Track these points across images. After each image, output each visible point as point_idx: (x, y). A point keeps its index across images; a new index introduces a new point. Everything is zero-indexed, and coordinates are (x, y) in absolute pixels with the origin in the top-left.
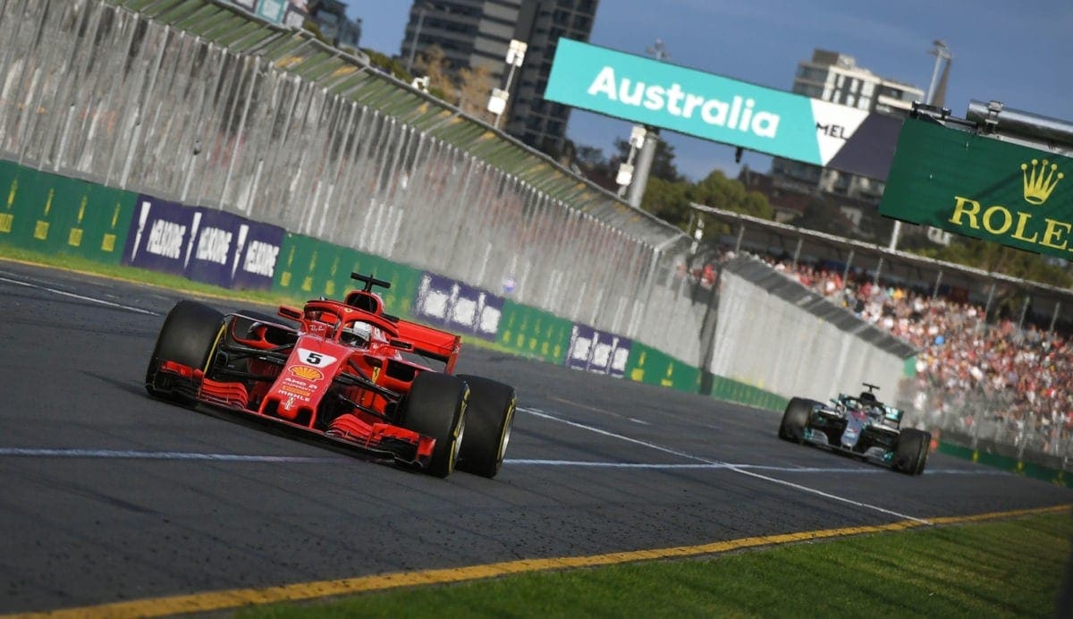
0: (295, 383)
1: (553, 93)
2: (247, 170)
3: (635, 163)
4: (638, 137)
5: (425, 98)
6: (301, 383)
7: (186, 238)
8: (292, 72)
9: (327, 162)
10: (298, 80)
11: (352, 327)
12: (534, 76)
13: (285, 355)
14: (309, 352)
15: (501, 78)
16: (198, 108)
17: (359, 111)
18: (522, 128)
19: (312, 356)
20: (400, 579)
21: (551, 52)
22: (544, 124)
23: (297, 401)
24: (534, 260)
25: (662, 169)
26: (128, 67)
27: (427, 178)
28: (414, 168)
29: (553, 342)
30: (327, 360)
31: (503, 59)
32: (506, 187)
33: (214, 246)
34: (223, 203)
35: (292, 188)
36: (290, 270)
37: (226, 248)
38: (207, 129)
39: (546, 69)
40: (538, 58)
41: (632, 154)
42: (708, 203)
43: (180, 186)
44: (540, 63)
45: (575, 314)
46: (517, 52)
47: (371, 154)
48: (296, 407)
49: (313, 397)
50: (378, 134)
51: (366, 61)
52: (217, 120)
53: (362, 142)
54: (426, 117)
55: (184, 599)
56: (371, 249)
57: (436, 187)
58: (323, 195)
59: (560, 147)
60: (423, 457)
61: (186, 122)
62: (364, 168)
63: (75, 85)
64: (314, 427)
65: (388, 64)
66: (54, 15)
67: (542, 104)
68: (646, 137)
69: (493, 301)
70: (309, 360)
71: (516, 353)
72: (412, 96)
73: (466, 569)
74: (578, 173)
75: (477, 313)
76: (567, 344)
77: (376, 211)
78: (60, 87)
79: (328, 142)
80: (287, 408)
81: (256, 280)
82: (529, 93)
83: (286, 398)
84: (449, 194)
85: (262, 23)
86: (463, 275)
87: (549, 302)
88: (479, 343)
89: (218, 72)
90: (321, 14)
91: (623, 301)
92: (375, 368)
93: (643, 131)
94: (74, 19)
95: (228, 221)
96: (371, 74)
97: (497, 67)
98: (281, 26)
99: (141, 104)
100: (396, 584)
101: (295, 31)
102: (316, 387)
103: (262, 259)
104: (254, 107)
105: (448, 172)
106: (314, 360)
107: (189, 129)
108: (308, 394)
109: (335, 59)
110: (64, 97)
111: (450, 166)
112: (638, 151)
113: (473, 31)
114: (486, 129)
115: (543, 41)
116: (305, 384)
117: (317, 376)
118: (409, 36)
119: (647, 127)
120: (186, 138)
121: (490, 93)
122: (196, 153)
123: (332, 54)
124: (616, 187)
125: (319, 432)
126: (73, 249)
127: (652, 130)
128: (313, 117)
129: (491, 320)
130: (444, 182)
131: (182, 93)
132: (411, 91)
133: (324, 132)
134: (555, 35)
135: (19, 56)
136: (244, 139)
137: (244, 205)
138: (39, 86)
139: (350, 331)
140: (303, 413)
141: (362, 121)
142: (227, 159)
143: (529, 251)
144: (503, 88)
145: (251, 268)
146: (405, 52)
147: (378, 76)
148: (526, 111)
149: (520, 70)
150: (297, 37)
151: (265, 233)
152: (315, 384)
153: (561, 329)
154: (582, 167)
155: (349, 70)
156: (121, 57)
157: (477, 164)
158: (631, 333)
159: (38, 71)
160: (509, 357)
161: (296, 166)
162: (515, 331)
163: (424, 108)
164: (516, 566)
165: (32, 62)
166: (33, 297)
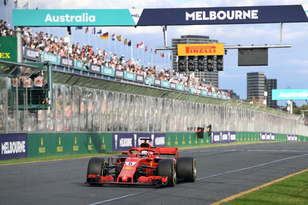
0: (126, 172)
1: (273, 98)
2: (227, 123)
3: (290, 106)
4: (289, 102)
5: (253, 105)
6: (127, 171)
7: (220, 137)
8: (230, 106)
9: (240, 119)
10: (231, 107)
11: (141, 153)
12: (269, 97)
13: (123, 165)
14: (129, 162)
15: (264, 98)
16: (216, 116)
17: (243, 109)
18: (270, 105)
19: (130, 163)
20: (269, 184)
21: (271, 92)
22: (273, 104)
23: (126, 176)
24: (277, 126)
25: (294, 106)
26: (204, 112)
27: (256, 117)
28: (254, 116)
29: (284, 139)
30: (134, 163)
31: (263, 95)
32: (270, 116)
33: (225, 137)
34: (224, 130)
35: (235, 124)
36: (238, 138)
37: (227, 137)
38: (219, 119)
39: (271, 95)
40: (270, 94)
41: (289, 105)
42: (304, 109)
43: (217, 129)
44: (270, 95)
45: (286, 133)
46: (266, 94)
47: (246, 116)
48: (126, 178)
49: (131, 174)
50: (247, 112)
51: (242, 101)
52: (220, 117)
53: (244, 114)
54: (254, 108)
55: (234, 196)
56: (250, 131)
57: (258, 118)
58: (240, 125)
59: (277, 107)
60: (165, 183)
61: (215, 118)
62: (245, 119)
63: (196, 117)
64: (133, 182)
65: (246, 101)
66: (190, 107)
67: (272, 101)
68: (291, 102)
69: (273, 134)
70: (129, 165)
71: (279, 142)
72: (250, 105)
73: (280, 179)
74: (281, 110)
75: (266, 137)
76: (287, 138)
77: (249, 125)
78: (193, 118)
79: (239, 116)
80: (124, 179)
81: (233, 141)
82: (270, 100)
83: (124, 176)
84: (261, 119)
85: (223, 100)
86: (266, 131)
87: (282, 132)
88: (272, 142)
89: (218, 109)
90: (233, 96)
91: (294, 129)
92: (151, 162)
93: (290, 101)
94: (193, 107)
95: (226, 133)
96: (243, 103)
97: (263, 97)
98: (226, 99)
99: (207, 117)
100: (269, 185)
101: (229, 99)
102: (131, 171)
103: (233, 137)
104: (225, 113)
105: (260, 116)
106: (130, 164)
107: (216, 119)
108: (130, 174)
109: (236, 102)
110: (194, 120)
111: (260, 115)
112: (290, 105)
113: (258, 92)
114: (264, 107)
115: (269, 91)
116: (128, 171)
117: (132, 168)
118: (248, 96)
119: (290, 100)
120: (216, 121)
121: (263, 101)
122: (218, 123)
123: (235, 102)
124: (287, 111)
125: (134, 183)
126: (202, 144)
127: (291, 100)
128: (235, 112)
129: (273, 138)
130: (259, 117)
131: (213, 114)
132: (250, 104)
133: (238, 114)
134: (271, 89)
135: (185, 115)
136: (225, 118)
137: (228, 129)
138: (190, 119)
139: (141, 154)
140: (129, 179)
141: (244, 111)
142: (223, 123)
143: (276, 125)
144: (265, 100)
145: (232, 139)
146: (248, 98)
147: (244, 103)
148: (270, 103)
149: (267, 97)
150: (230, 100)
151: (232, 133)
152: (131, 170)
153: (285, 136)
154: (281, 109)
155: (239, 104)
156: (202, 111)
157: (264, 113)
158: (296, 134)
159: (189, 117)
160: (278, 143)
161: (235, 121)
162: (277, 138)
163: (253, 106)
164: (288, 177)
165: (188, 116)
166: (198, 153)
